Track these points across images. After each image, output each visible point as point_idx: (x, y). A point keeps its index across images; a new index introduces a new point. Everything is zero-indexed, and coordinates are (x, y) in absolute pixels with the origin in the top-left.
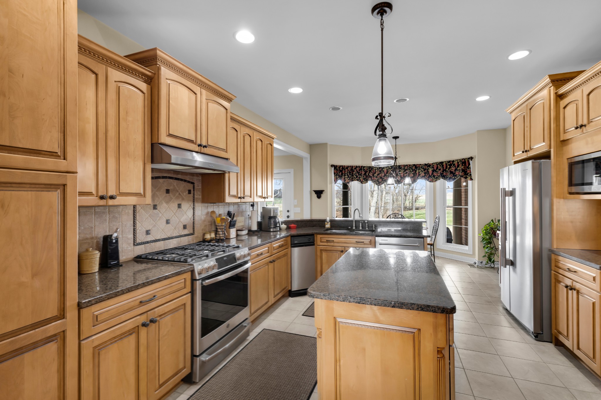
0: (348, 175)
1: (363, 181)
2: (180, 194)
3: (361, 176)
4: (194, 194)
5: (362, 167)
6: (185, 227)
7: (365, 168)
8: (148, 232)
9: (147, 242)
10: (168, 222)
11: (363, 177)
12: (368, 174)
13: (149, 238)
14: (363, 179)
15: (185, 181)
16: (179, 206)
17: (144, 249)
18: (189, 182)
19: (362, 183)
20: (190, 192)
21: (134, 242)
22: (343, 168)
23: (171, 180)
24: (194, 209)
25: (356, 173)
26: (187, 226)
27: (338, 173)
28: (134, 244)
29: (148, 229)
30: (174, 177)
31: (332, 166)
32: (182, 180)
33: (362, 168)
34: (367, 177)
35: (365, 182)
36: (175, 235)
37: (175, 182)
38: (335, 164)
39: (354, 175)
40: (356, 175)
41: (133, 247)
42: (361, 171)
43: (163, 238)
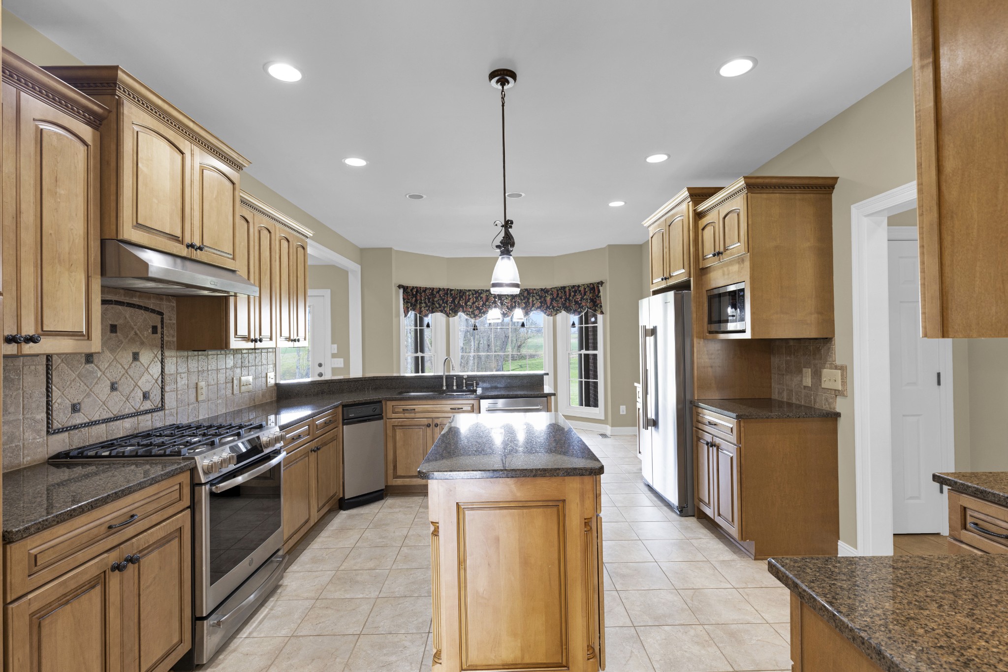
0: (425, 303)
1: (450, 313)
2: (136, 334)
3: (447, 304)
4: (162, 334)
5: (448, 289)
6: (146, 396)
7: (453, 292)
8: (75, 408)
9: (75, 427)
10: (113, 387)
11: (450, 306)
12: (459, 302)
13: (79, 419)
14: (450, 310)
15: (146, 309)
16: (136, 356)
17: (67, 440)
18: (153, 311)
19: (448, 316)
20: (155, 330)
21: (48, 427)
22: (417, 291)
23: (120, 307)
24: (162, 362)
25: (439, 300)
26: (151, 395)
27: (409, 300)
28: (48, 432)
29: (76, 401)
30: (125, 301)
31: (400, 287)
32: (140, 307)
33: (447, 292)
34: (455, 306)
35: (453, 314)
36: (126, 411)
37: (128, 312)
38: (405, 284)
39: (435, 303)
40: (439, 304)
41: (45, 438)
42: (447, 297)
43: (105, 417)
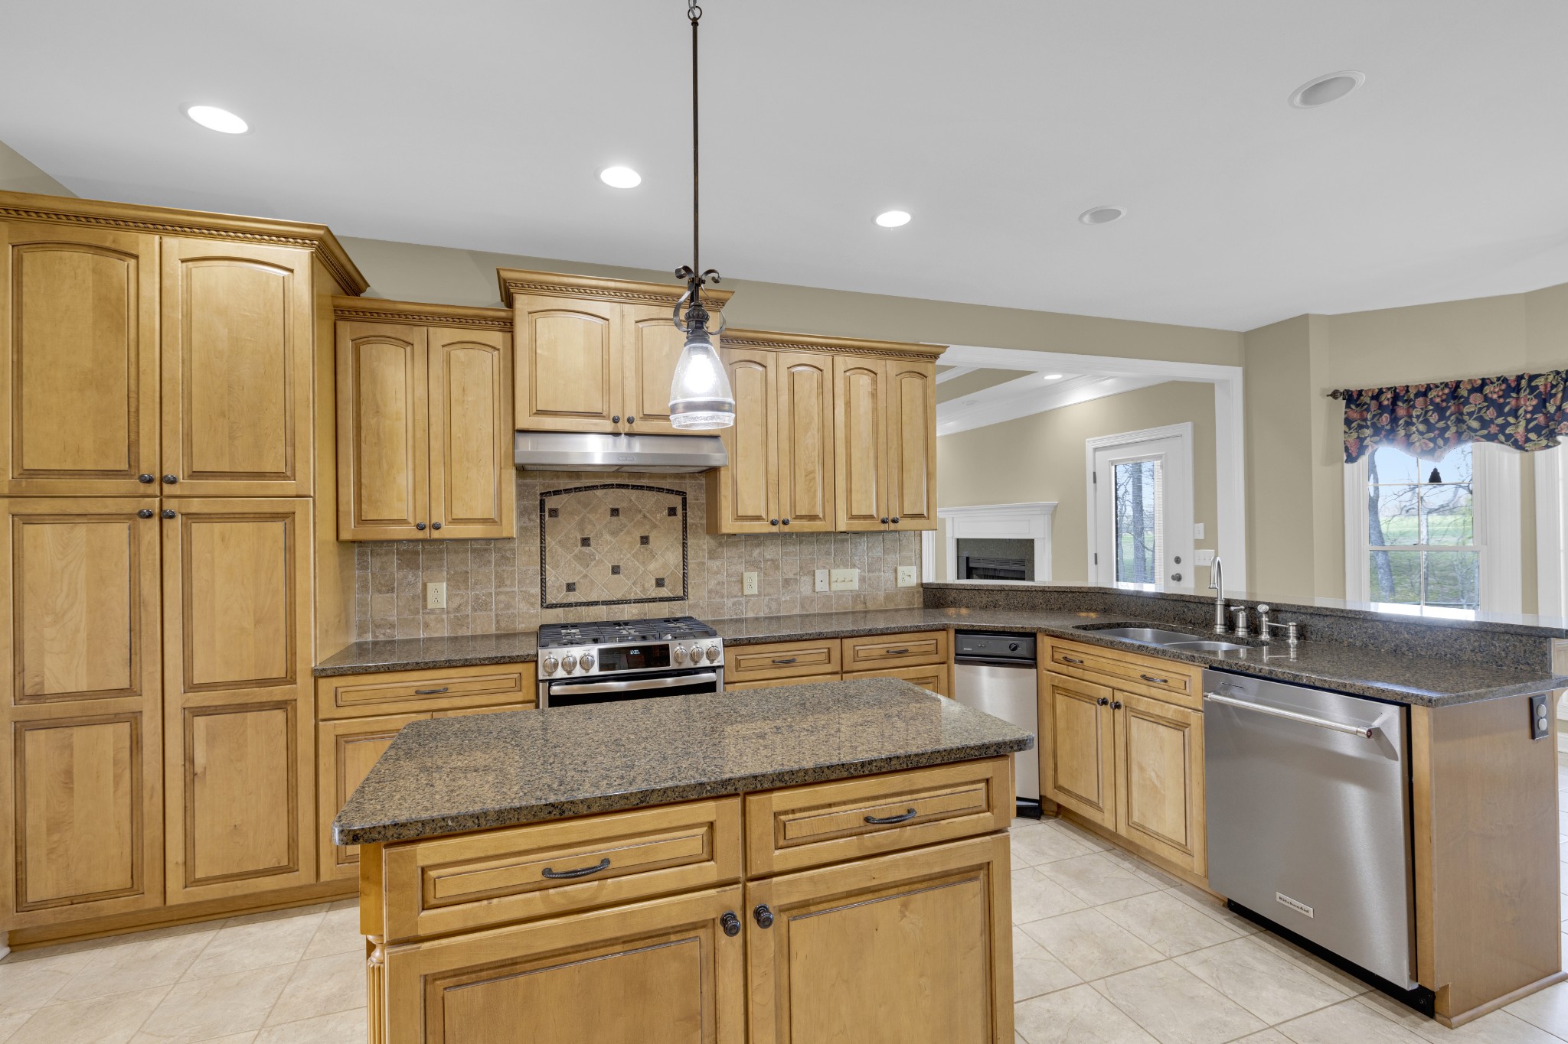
0: (1426, 422)
1: (1528, 440)
2: (645, 517)
3: (1516, 417)
4: (685, 516)
5: (1520, 378)
6: (660, 583)
7: (1540, 382)
8: (570, 587)
9: (570, 605)
10: (616, 570)
11: (1528, 421)
12: (1559, 408)
13: (572, 598)
14: (1527, 430)
15: (660, 490)
16: (645, 540)
17: (561, 615)
18: (670, 491)
19: (1521, 448)
20: (672, 512)
21: (542, 602)
22: (1396, 397)
23: (623, 490)
24: (684, 545)
25: (1480, 409)
26: (667, 582)
27: (1365, 420)
28: (542, 606)
29: (571, 581)
30: (630, 484)
31: (1334, 395)
32: (650, 488)
33: (1519, 384)
34: (1549, 417)
35: (1544, 442)
36: (632, 597)
37: (634, 494)
38: (1354, 385)
39: (1466, 418)
40: (1480, 419)
41: (539, 611)
42: (1518, 399)
43: (604, 599)
